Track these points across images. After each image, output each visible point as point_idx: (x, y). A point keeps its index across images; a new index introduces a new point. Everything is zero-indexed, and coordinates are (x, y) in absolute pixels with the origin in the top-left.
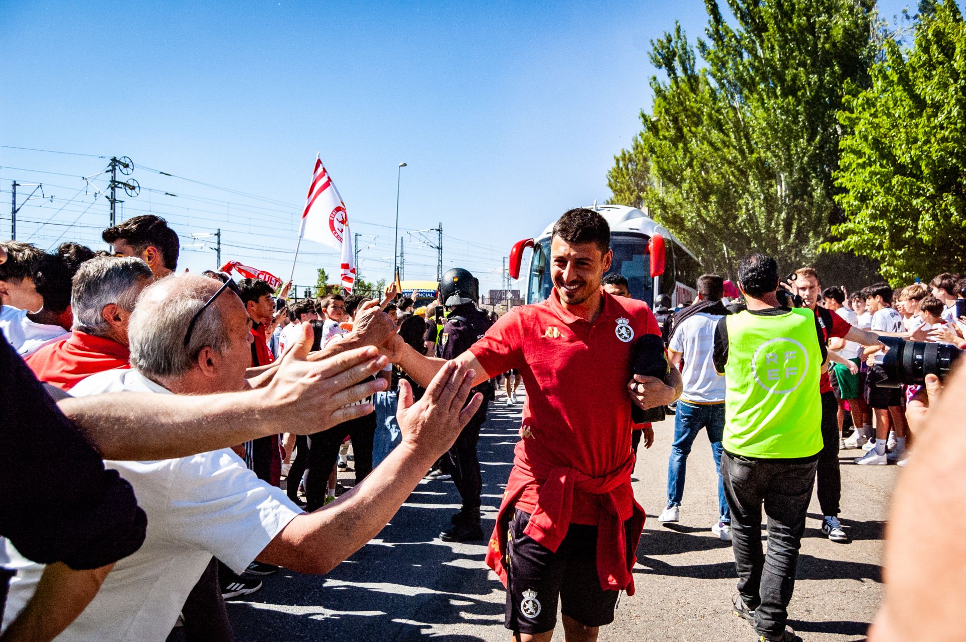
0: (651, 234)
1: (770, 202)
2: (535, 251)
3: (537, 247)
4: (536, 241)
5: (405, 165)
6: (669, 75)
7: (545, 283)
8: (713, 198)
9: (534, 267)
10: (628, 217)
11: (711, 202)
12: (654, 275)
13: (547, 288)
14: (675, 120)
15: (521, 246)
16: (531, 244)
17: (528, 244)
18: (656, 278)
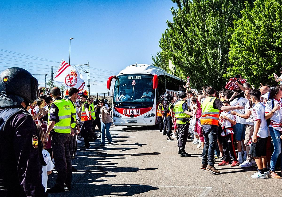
0: (154, 74)
1: (215, 56)
2: (116, 80)
3: (117, 78)
4: (117, 76)
5: (73, 39)
6: (178, 6)
7: (120, 90)
8: (194, 55)
9: (116, 85)
10: (147, 69)
11: (193, 56)
12: (155, 88)
13: (121, 92)
14: (180, 24)
15: (111, 78)
16: (115, 77)
17: (113, 78)
18: (156, 89)
